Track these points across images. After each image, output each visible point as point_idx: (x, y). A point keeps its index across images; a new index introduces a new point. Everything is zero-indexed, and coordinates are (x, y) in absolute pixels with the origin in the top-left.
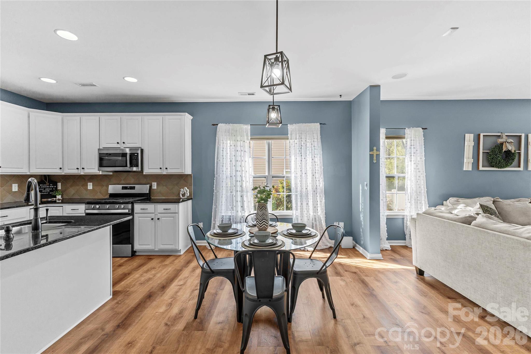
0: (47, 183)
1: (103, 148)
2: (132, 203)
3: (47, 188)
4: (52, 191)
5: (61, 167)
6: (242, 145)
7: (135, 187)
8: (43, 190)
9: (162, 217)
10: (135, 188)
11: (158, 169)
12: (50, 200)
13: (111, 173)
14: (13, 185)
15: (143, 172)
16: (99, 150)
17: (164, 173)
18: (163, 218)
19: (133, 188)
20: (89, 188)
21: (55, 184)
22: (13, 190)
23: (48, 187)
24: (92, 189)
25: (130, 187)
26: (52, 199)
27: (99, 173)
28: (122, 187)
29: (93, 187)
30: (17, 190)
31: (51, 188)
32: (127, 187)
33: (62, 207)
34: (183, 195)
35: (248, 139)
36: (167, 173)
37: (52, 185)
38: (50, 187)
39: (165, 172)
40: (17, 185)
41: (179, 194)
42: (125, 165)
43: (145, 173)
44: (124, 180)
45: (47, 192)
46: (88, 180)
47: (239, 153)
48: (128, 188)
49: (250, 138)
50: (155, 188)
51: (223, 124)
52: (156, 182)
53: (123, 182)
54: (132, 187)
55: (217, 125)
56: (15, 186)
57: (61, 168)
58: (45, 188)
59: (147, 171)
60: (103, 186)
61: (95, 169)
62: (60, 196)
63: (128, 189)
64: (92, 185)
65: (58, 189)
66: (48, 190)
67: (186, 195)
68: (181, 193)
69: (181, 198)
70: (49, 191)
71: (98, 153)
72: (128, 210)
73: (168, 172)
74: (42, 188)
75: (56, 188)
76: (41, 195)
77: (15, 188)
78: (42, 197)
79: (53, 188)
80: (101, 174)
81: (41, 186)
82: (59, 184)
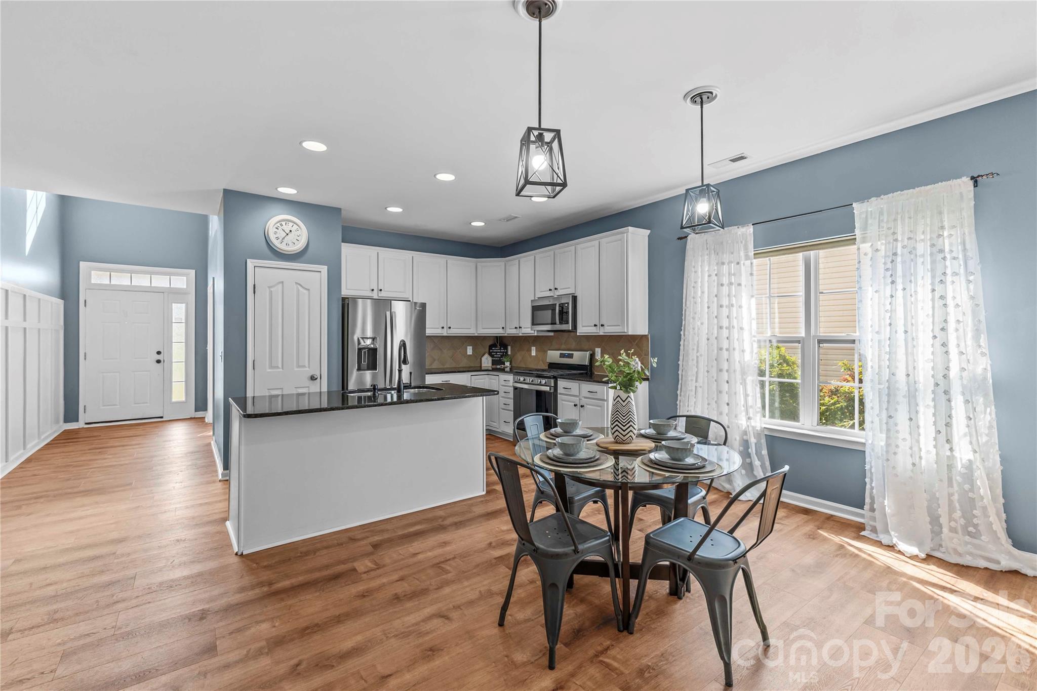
0: (497, 346)
1: (538, 297)
2: (555, 378)
4: (502, 356)
5: (504, 326)
6: (733, 273)
7: (573, 354)
9: (587, 404)
10: (573, 356)
11: (593, 327)
12: (498, 367)
14: (469, 348)
15: (577, 332)
16: (532, 301)
19: (571, 356)
20: (532, 355)
21: (506, 347)
22: (469, 354)
23: (499, 351)
24: (535, 355)
25: (567, 354)
26: (502, 366)
27: (532, 333)
28: (561, 354)
29: (535, 353)
30: (472, 354)
32: (565, 354)
35: (747, 257)
36: (604, 333)
37: (503, 349)
38: (501, 351)
39: (601, 332)
40: (472, 347)
42: (555, 322)
43: (580, 333)
45: (497, 357)
46: (532, 343)
47: (725, 291)
48: (566, 356)
52: (599, 348)
54: (569, 354)
57: (503, 328)
59: (582, 330)
60: (544, 351)
61: (528, 328)
62: (509, 363)
63: (564, 358)
64: (535, 350)
65: (508, 354)
66: (499, 354)
70: (500, 356)
71: (531, 305)
72: (550, 388)
73: (606, 331)
74: (494, 352)
75: (507, 352)
76: (492, 360)
77: (470, 351)
78: (494, 363)
79: (503, 352)
80: (536, 334)
81: (493, 350)
82: (509, 348)
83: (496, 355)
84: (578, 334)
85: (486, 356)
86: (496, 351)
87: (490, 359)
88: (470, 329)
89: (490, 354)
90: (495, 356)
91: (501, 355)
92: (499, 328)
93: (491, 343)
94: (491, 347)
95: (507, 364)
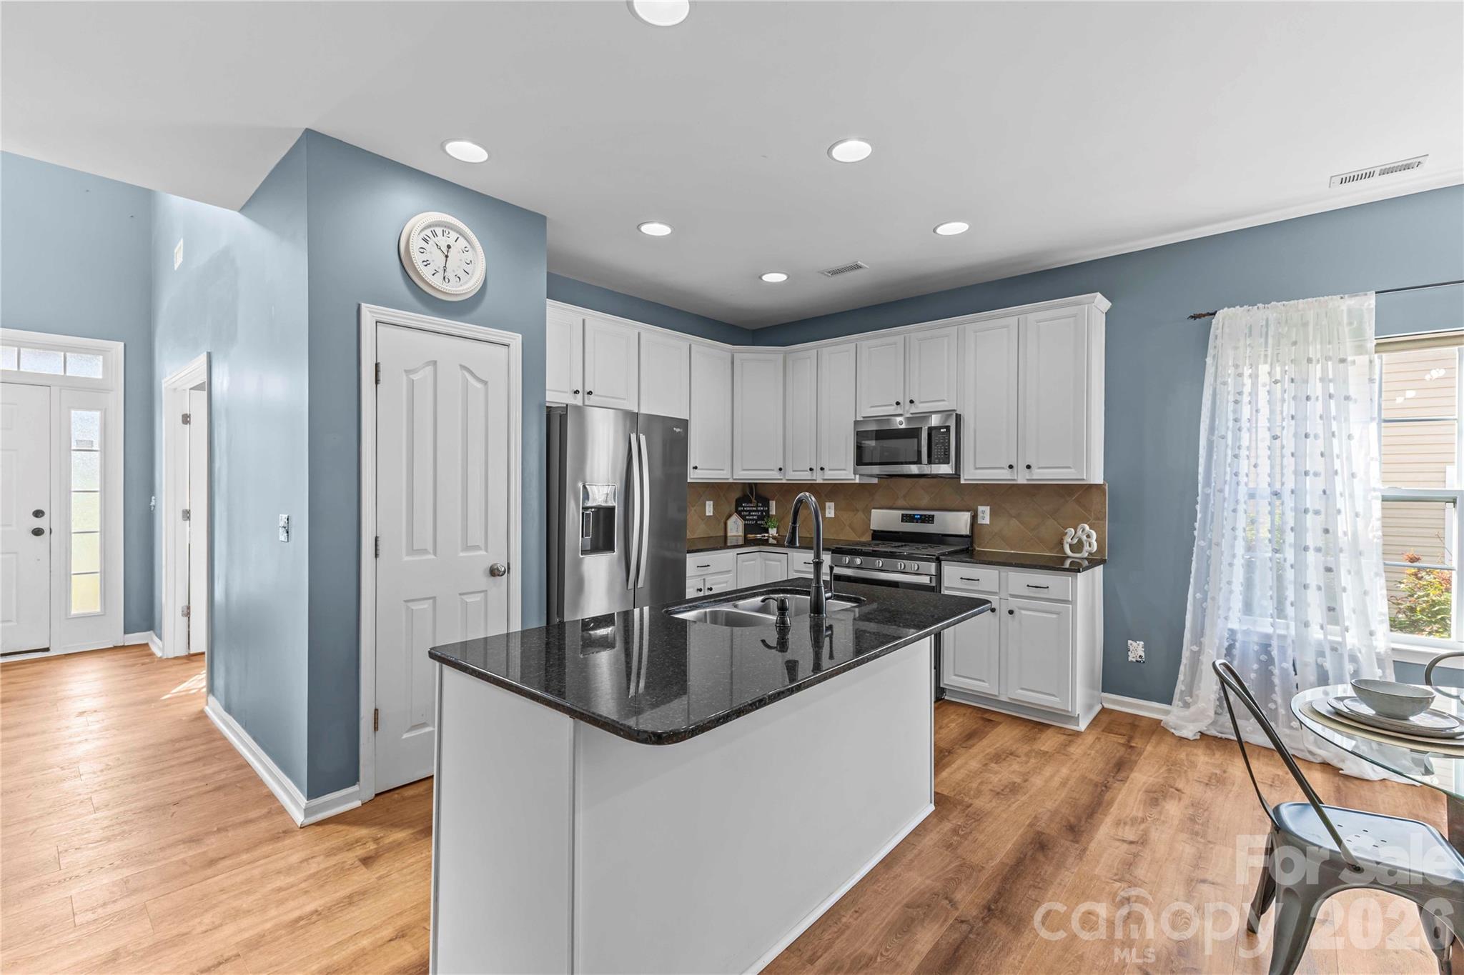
0: (754, 500)
1: (864, 417)
2: (938, 561)
3: (754, 511)
4: (761, 518)
5: (782, 467)
6: (1331, 376)
7: (933, 516)
8: (747, 515)
9: (1021, 608)
10: (933, 520)
11: (1003, 468)
12: (759, 536)
13: (875, 481)
14: (707, 502)
15: (960, 478)
16: (856, 423)
17: (1021, 481)
18: (1023, 612)
19: (929, 519)
20: (827, 515)
21: (766, 502)
22: (707, 514)
23: (756, 509)
24: (833, 516)
25: (921, 515)
26: (763, 535)
27: (854, 480)
28: (902, 515)
29: (835, 513)
30: (712, 514)
31: (759, 511)
32: (914, 515)
33: (786, 555)
34: (1077, 547)
35: (1360, 350)
36: (1028, 480)
37: (761, 505)
38: (759, 509)
39: (1022, 478)
40: (712, 502)
41: (1061, 543)
42: (916, 460)
43: (965, 480)
44: (905, 497)
45: (753, 520)
46: (826, 495)
47: (1316, 408)
48: (918, 519)
49: (1371, 344)
50: (987, 521)
51: (1238, 307)
52: (988, 505)
53: (901, 502)
54: (925, 515)
55: (1214, 314)
56: (710, 505)
57: (780, 469)
58: (750, 511)
59: (970, 474)
60: (858, 511)
61: (844, 470)
62: (775, 529)
63: (917, 522)
64: (835, 508)
65: (771, 513)
66: (755, 515)
67: (1086, 548)
68: (1068, 540)
69: (1068, 557)
70: (755, 517)
71: (854, 430)
72: (928, 578)
73: (1034, 477)
74: (746, 511)
75: (768, 511)
76: (745, 525)
77: (709, 509)
78: (747, 529)
79: (762, 511)
80: (857, 481)
81: (744, 507)
82: (773, 504)
83: (749, 515)
84: (962, 482)
85: (735, 517)
86: (748, 509)
87: (741, 523)
88: (723, 470)
89: (739, 513)
90: (747, 517)
91: (758, 516)
92: (773, 470)
93: (737, 494)
94: (739, 502)
95: (773, 532)
